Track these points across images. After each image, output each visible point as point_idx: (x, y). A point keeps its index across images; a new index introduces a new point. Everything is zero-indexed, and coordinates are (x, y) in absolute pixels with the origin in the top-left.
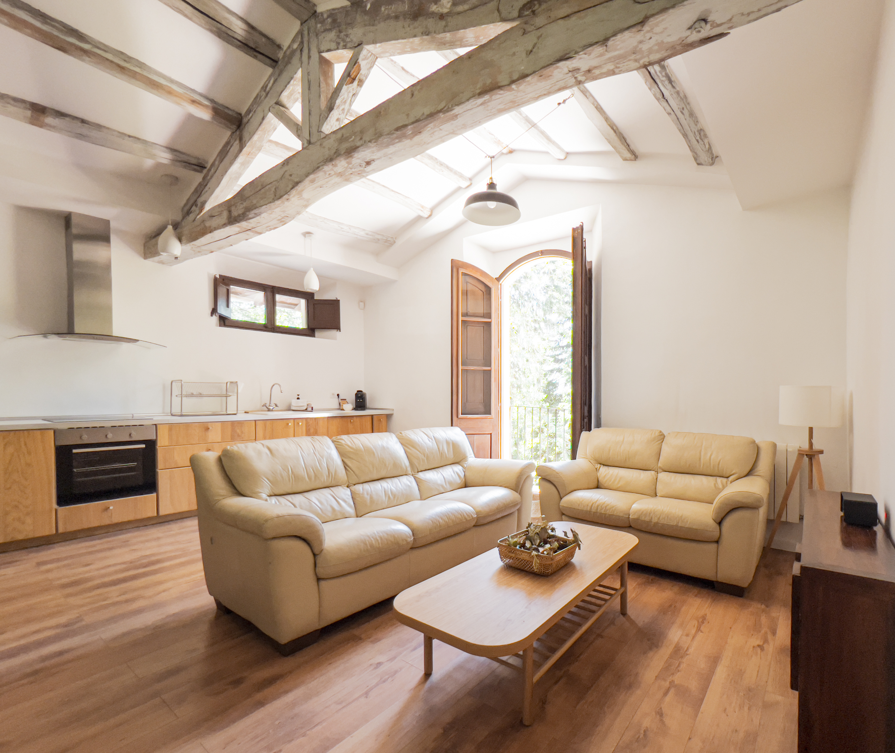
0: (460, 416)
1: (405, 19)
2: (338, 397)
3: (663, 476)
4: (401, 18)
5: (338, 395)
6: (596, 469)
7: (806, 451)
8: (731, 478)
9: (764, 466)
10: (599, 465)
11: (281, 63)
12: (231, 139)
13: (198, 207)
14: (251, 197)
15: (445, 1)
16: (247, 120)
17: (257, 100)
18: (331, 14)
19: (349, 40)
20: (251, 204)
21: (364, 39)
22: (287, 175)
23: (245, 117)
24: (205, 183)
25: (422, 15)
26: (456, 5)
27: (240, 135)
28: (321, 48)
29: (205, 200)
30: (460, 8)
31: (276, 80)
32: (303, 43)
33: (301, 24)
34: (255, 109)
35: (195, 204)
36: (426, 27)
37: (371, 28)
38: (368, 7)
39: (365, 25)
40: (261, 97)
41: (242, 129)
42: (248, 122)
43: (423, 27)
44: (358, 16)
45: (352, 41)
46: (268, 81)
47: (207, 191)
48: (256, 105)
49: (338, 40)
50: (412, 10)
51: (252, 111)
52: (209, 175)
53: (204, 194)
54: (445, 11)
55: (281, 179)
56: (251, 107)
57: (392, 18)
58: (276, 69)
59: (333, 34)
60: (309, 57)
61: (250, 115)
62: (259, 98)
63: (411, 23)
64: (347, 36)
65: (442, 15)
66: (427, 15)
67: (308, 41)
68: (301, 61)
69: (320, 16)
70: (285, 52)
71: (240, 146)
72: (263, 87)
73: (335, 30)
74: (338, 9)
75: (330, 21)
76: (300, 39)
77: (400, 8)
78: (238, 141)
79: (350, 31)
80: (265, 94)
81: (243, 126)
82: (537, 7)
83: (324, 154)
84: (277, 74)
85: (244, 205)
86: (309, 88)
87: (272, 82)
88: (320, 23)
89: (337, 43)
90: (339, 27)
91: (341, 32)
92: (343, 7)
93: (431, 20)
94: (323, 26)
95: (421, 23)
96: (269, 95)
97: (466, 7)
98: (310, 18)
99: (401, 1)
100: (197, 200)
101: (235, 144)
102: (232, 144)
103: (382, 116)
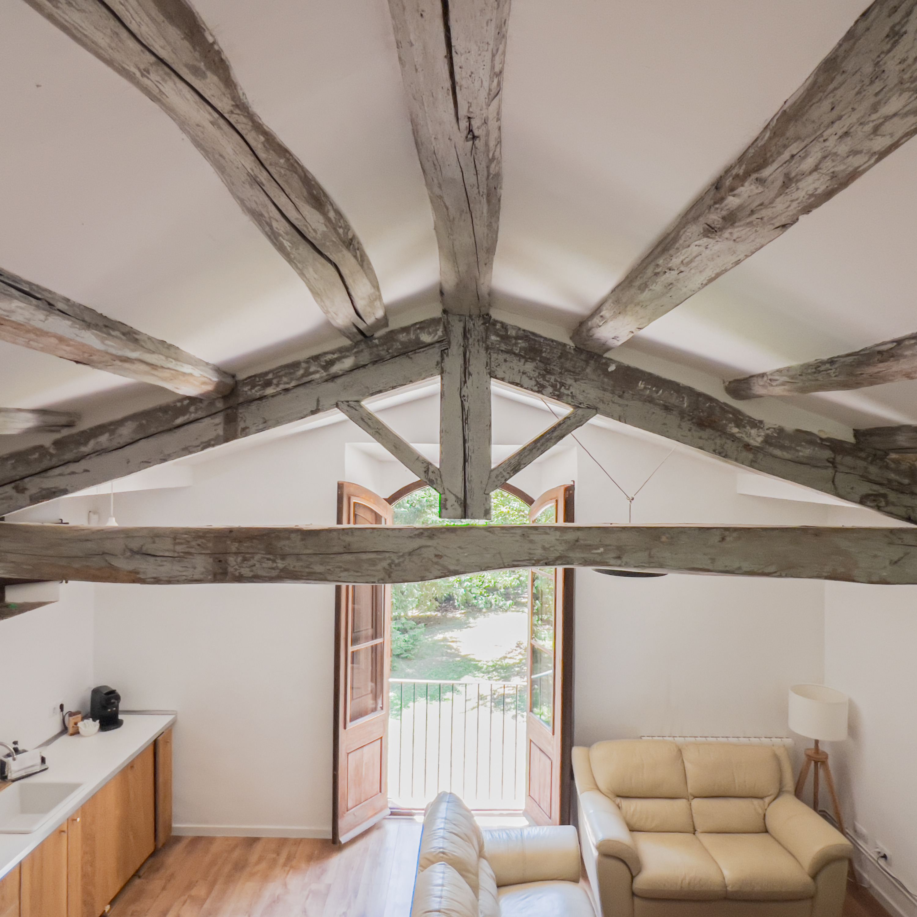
2: (62, 710)
4: (675, 413)
11: (382, 344)
12: (189, 406)
13: (28, 493)
14: (304, 557)
15: (753, 432)
16: (258, 394)
17: (294, 373)
18: (527, 336)
19: (566, 392)
20: (307, 570)
21: (601, 406)
22: (429, 553)
23: (247, 384)
24: (68, 456)
25: (714, 428)
26: (771, 445)
27: (229, 411)
28: (496, 373)
29: (62, 487)
30: (778, 452)
31: (364, 366)
32: (449, 343)
33: (445, 311)
34: (287, 386)
35: (13, 485)
36: (722, 447)
37: (616, 399)
38: (612, 368)
39: (605, 390)
40: (307, 373)
41: (239, 404)
42: (261, 398)
43: (715, 444)
44: (589, 370)
45: (573, 397)
46: (336, 356)
47: (73, 473)
48: (292, 379)
49: (541, 380)
50: (696, 412)
51: (277, 385)
52: (86, 443)
53: (60, 475)
54: (752, 442)
55: (410, 554)
56: (270, 376)
57: (659, 405)
58: (363, 346)
59: (529, 367)
60: (466, 372)
61: (270, 391)
62: (301, 372)
63: (694, 428)
64: (562, 384)
65: (749, 445)
66: (723, 433)
67: (465, 348)
68: (442, 368)
69: (498, 326)
70: (392, 332)
71: (225, 430)
72: (316, 358)
73: (534, 364)
74: (545, 339)
75: (522, 343)
76: (440, 333)
77: (674, 400)
78: (219, 419)
79: (569, 381)
80: (325, 374)
81: (241, 400)
82: (883, 504)
83: (532, 552)
84: (365, 358)
85: (280, 564)
86: (465, 421)
87: (348, 363)
88: (498, 335)
89: (538, 383)
90: (546, 364)
91: (549, 372)
92: (556, 341)
93: (729, 442)
94: (506, 344)
95: (713, 437)
96: (339, 381)
97: (786, 455)
98: (470, 316)
99: (675, 391)
100: (26, 480)
101: (207, 421)
102: (193, 416)
103: (662, 542)
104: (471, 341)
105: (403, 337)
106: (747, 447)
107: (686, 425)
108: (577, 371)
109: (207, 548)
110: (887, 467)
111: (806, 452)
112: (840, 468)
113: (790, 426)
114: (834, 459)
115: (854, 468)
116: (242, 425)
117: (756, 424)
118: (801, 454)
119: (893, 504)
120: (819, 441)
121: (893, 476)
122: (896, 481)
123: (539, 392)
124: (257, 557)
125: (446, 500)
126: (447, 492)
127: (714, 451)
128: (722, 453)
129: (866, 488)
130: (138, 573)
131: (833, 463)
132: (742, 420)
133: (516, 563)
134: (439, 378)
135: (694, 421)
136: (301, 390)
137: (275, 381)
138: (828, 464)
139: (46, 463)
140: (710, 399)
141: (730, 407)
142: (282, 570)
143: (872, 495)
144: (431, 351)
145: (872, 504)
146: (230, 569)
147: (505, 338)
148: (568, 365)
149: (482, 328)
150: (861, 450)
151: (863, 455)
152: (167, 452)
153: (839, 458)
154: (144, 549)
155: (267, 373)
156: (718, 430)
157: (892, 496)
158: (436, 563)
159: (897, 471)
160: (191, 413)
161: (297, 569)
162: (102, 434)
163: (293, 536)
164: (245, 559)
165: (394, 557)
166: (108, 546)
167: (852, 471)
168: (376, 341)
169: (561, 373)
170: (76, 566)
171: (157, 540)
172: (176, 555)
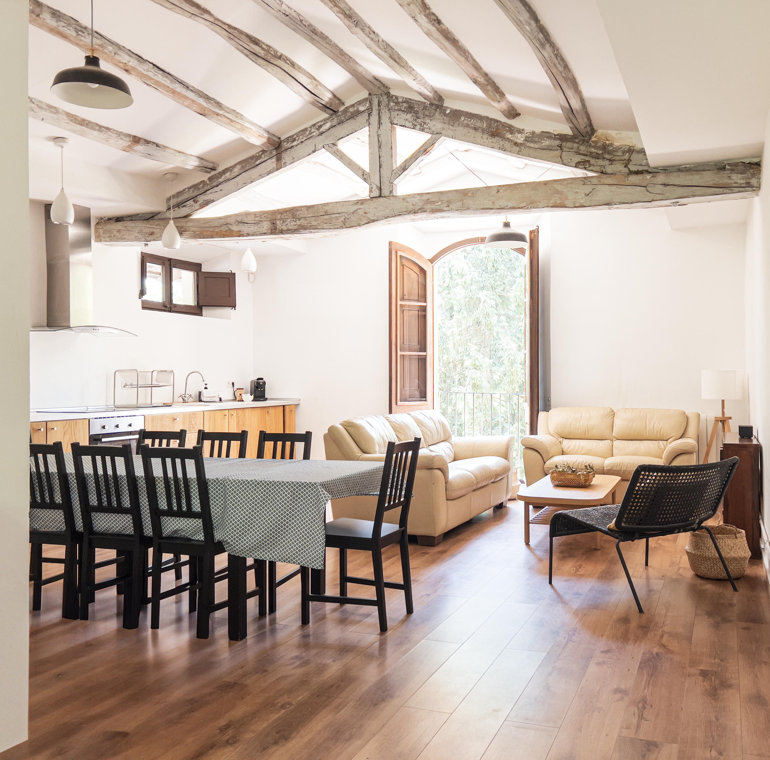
0: (399, 403)
1: (483, 133)
2: (233, 386)
3: (616, 443)
4: (480, 131)
5: (233, 384)
6: (560, 442)
7: (720, 418)
8: (669, 441)
9: (692, 430)
10: (562, 439)
11: (342, 115)
12: (261, 155)
13: (199, 203)
14: (308, 219)
15: (519, 135)
16: (290, 146)
17: (305, 133)
18: (407, 101)
19: (426, 127)
20: (309, 225)
21: (443, 132)
22: (361, 212)
23: (285, 141)
24: (214, 184)
25: (499, 136)
26: (528, 141)
27: (278, 155)
28: (394, 121)
29: (212, 199)
30: (532, 145)
31: (335, 126)
32: (372, 110)
33: (370, 94)
34: (302, 140)
35: (193, 200)
36: (503, 145)
37: (451, 127)
38: (448, 111)
39: (445, 123)
40: (311, 133)
41: (282, 152)
42: (291, 148)
43: (500, 144)
44: (437, 114)
45: (430, 129)
46: (323, 123)
47: (216, 192)
48: (304, 137)
49: (414, 122)
50: (490, 129)
51: (298, 140)
52: (221, 178)
53: (211, 193)
54: (519, 141)
55: (353, 213)
56: (295, 136)
57: (471, 127)
58: (334, 117)
59: (409, 116)
60: (380, 123)
61: (295, 143)
62: (308, 133)
63: (489, 137)
64: (425, 123)
65: (517, 143)
66: (504, 138)
67: (379, 110)
68: (369, 123)
69: (394, 98)
70: (347, 107)
71: (277, 165)
72: (314, 125)
73: (411, 115)
74: (416, 101)
75: (405, 105)
76: (368, 105)
77: (479, 124)
78: (274, 160)
79: (428, 121)
80: (318, 132)
81: (283, 149)
82: (587, 166)
83: (407, 207)
84: (335, 122)
85: (298, 223)
86: (380, 147)
87: (328, 125)
88: (394, 102)
89: (413, 124)
90: (416, 114)
91: (418, 118)
92: (421, 102)
93: (507, 142)
94: (398, 106)
95: (498, 141)
96: (324, 135)
97: (536, 146)
98: (381, 95)
99: (479, 119)
100: (198, 197)
101: (269, 161)
102: (263, 160)
103: (469, 196)
104: (382, 107)
105: (351, 110)
106: (516, 144)
107: (485, 136)
108: (431, 115)
109: (268, 218)
110: (590, 146)
111: (546, 143)
112: (565, 149)
113: (538, 130)
114: (561, 145)
115: (572, 148)
116: (283, 161)
117: (520, 131)
118: (544, 144)
119: (593, 165)
120: (554, 136)
121: (593, 150)
122: (594, 152)
123: (413, 128)
124: (289, 220)
125: (372, 188)
126: (372, 184)
127: (499, 148)
128: (503, 149)
129: (578, 158)
130: (240, 232)
131: (560, 146)
132: (513, 130)
133: (400, 213)
134: (367, 128)
135: (489, 134)
136: (308, 141)
137: (297, 139)
138: (558, 148)
139: (206, 188)
140: (497, 121)
141: (507, 124)
142: (299, 226)
143: (582, 162)
144: (363, 115)
145: (581, 167)
146: (278, 227)
147: (397, 103)
148: (427, 113)
149: (386, 100)
150: (576, 138)
151: (577, 140)
152: (253, 178)
153: (564, 144)
154: (243, 220)
155: (293, 136)
156: (501, 137)
157: (593, 161)
158: (365, 217)
159: (595, 147)
160: (262, 158)
161: (305, 224)
162: (227, 172)
163: (303, 209)
164: (284, 222)
165: (346, 215)
166: (229, 221)
167: (571, 150)
168: (340, 113)
169: (423, 117)
170: (217, 230)
171: (248, 216)
172: (256, 222)
